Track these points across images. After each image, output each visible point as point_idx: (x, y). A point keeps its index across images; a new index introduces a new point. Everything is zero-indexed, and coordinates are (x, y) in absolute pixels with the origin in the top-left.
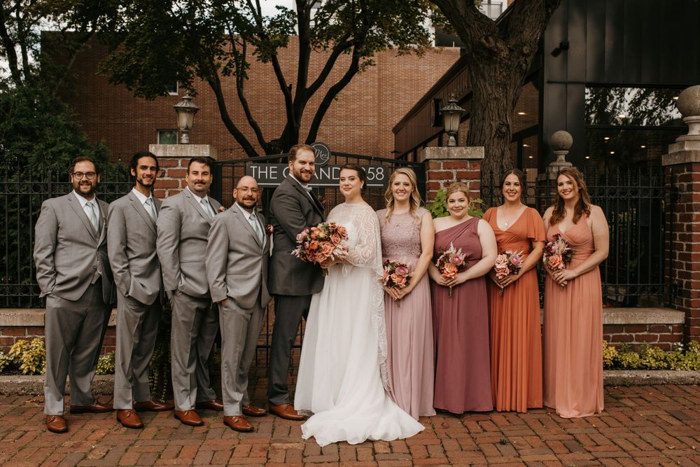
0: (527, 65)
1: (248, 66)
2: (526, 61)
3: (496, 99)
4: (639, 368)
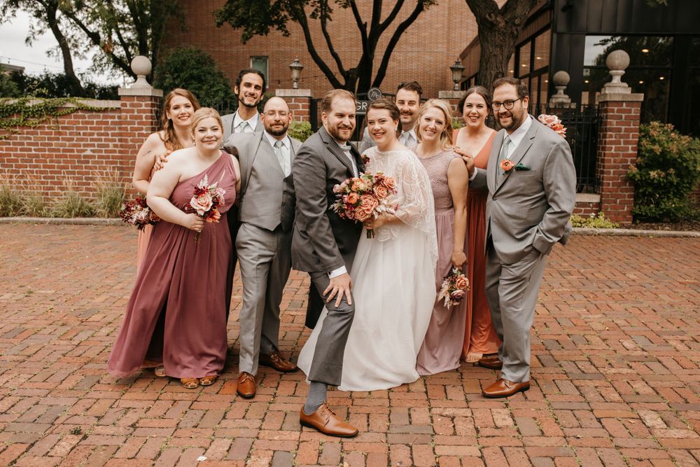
0: (518, 32)
1: (331, 11)
2: (517, 30)
3: (495, 55)
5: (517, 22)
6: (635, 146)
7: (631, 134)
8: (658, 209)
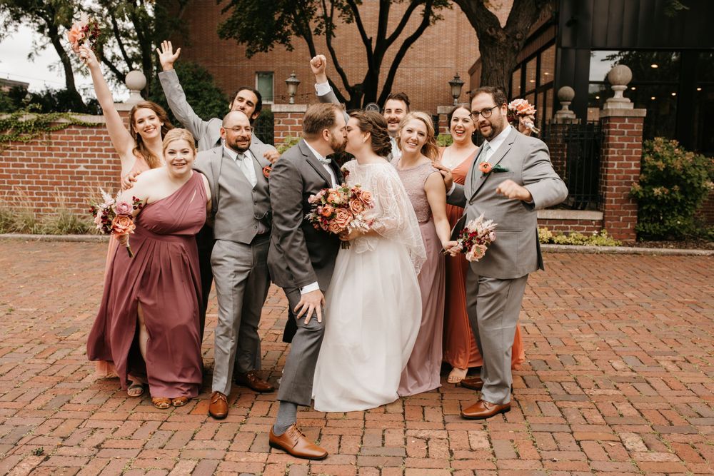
0: (519, 47)
1: (334, 27)
2: (518, 44)
3: (496, 70)
4: (564, 244)
5: (518, 36)
6: (638, 162)
7: (634, 150)
8: (662, 227)
